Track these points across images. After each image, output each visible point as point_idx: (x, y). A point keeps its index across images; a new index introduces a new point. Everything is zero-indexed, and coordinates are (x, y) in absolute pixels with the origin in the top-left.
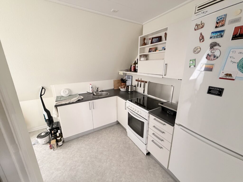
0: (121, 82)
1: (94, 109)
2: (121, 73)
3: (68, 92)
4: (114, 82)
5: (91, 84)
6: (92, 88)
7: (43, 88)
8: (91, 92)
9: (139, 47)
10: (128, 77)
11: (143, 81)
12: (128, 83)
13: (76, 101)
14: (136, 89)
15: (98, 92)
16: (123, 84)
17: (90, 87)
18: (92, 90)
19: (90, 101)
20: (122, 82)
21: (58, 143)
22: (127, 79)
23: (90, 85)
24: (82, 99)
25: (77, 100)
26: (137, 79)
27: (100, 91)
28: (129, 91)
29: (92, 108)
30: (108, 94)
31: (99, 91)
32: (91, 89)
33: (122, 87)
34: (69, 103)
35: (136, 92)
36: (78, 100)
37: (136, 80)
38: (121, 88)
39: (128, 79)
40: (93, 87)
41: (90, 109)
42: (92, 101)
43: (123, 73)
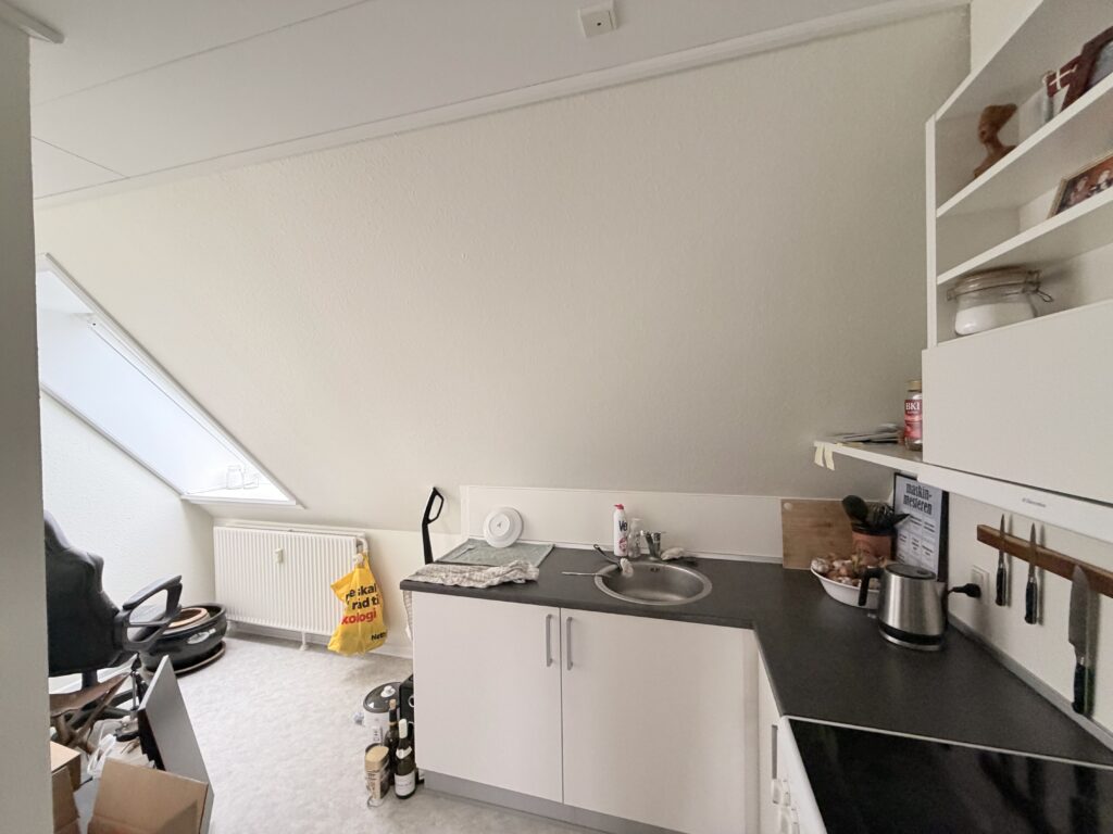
0: (848, 521)
1: (569, 664)
4: (784, 513)
5: (621, 507)
6: (623, 526)
8: (617, 550)
9: (933, 213)
11: (1065, 567)
12: (917, 545)
13: (490, 587)
14: (983, 616)
15: (661, 561)
17: (611, 522)
18: (625, 539)
19: (554, 611)
20: (854, 530)
22: (906, 510)
23: (618, 511)
24: (528, 582)
25: (496, 581)
26: (994, 524)
27: (672, 561)
28: (893, 619)
29: (563, 655)
30: (700, 587)
31: (666, 556)
32: (617, 534)
33: (837, 564)
34: (456, 586)
35: (983, 653)
36: (504, 584)
37: (985, 536)
39: (915, 513)
40: (632, 526)
41: (550, 661)
42: (567, 613)
43: (836, 456)
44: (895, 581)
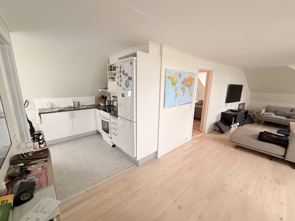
1: (73, 118)
2: (100, 90)
3: (50, 105)
4: (95, 98)
7: (26, 101)
8: (73, 106)
9: (108, 72)
10: (107, 94)
12: (108, 99)
14: (113, 104)
16: (103, 100)
17: (71, 102)
18: (74, 104)
19: (70, 112)
20: (103, 99)
21: (40, 145)
22: (107, 96)
23: (72, 100)
24: (63, 110)
26: (113, 95)
27: (81, 106)
28: (107, 105)
29: (72, 117)
32: (72, 103)
35: (113, 106)
36: (59, 110)
37: (113, 97)
38: (101, 103)
40: (75, 102)
41: (70, 118)
42: (72, 111)
43: (101, 91)
44: (107, 101)
